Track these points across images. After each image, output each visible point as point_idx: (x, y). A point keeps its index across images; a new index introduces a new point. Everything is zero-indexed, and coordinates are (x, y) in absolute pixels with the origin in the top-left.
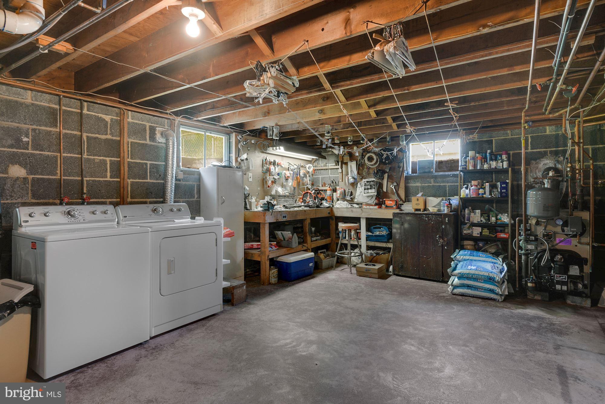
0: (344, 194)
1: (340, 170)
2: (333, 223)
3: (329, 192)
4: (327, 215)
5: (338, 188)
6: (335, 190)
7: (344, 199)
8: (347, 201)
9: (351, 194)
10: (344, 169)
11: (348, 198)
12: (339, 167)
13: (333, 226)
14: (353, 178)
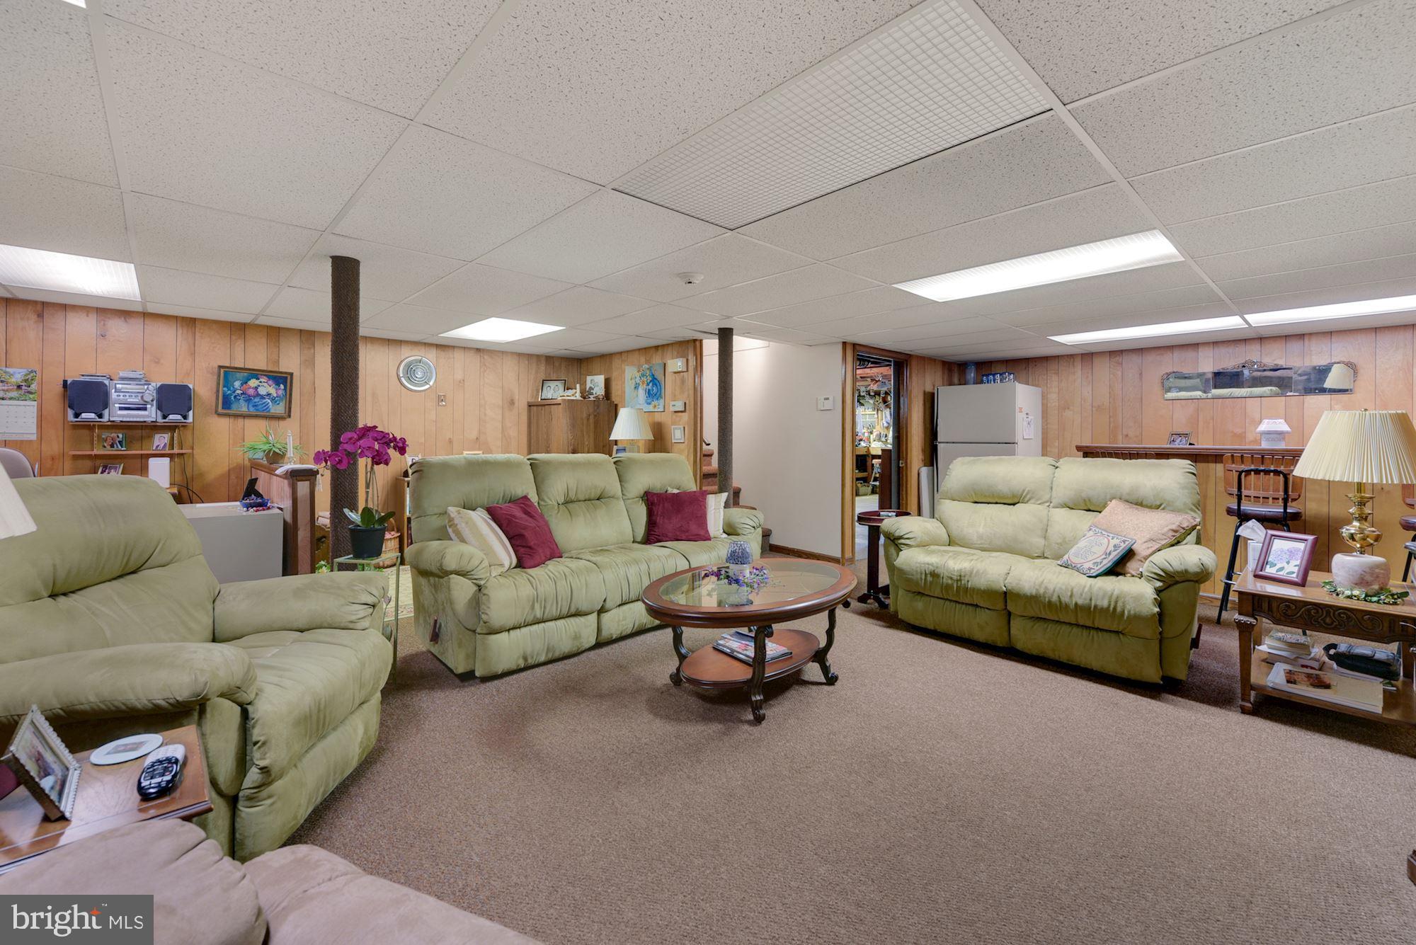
0: (879, 436)
1: (876, 416)
2: (869, 459)
3: (866, 435)
4: (865, 453)
5: (874, 430)
6: (871, 433)
7: (879, 440)
8: (882, 442)
9: (886, 436)
10: (879, 415)
11: (883, 439)
12: (875, 413)
13: (869, 464)
14: (887, 423)
